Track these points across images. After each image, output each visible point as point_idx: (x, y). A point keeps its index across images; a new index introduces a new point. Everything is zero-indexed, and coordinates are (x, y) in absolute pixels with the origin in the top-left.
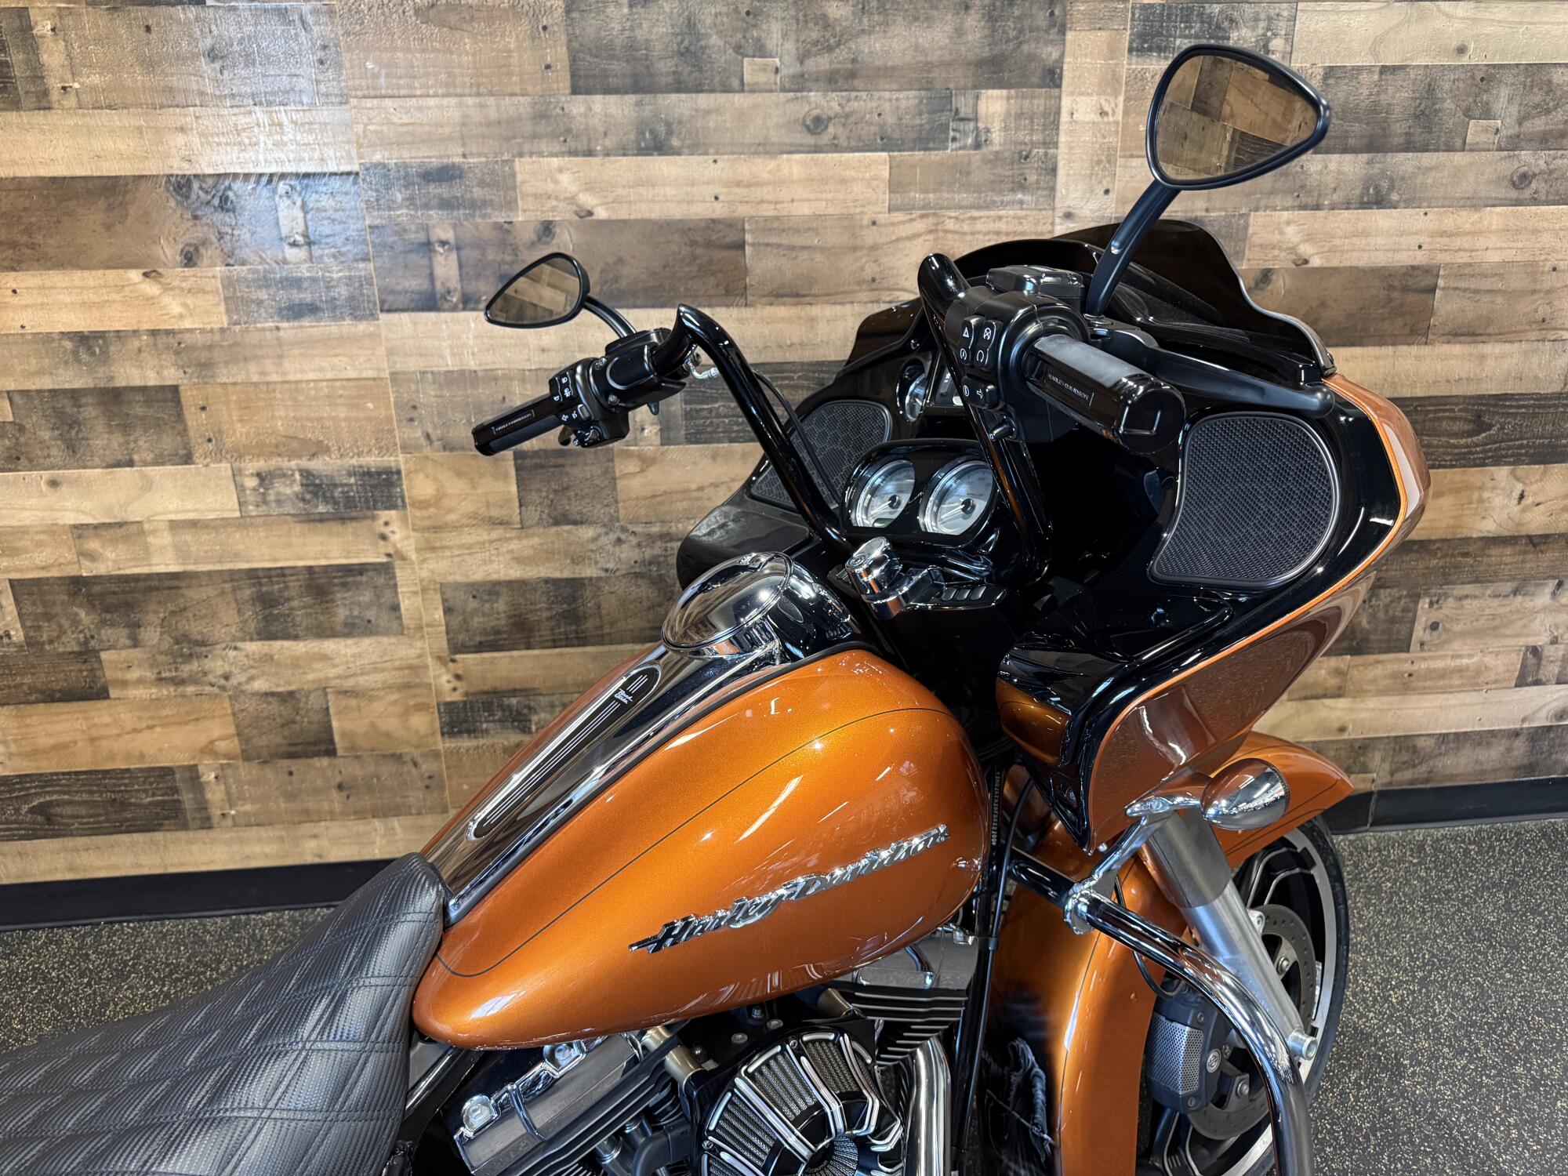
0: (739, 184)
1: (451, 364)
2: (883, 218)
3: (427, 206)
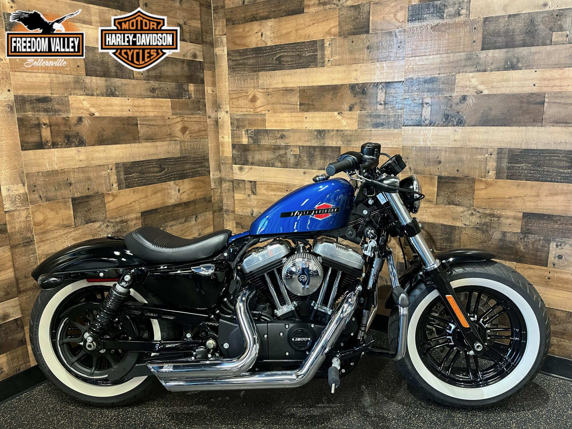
0: (135, 106)
1: (48, 168)
2: (171, 117)
3: (39, 111)
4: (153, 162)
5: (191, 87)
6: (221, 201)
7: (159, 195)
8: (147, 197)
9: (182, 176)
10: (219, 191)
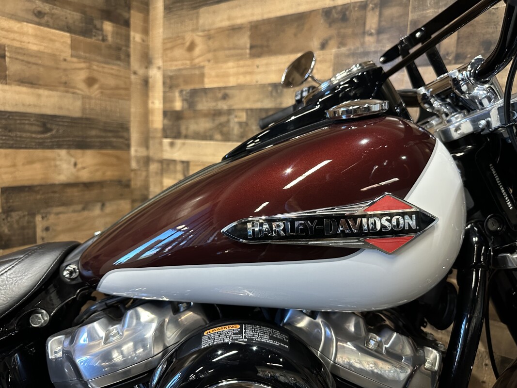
4: (31, 117)
5: (108, 27)
6: (146, 187)
7: (37, 166)
8: (14, 165)
9: (83, 145)
10: (144, 174)
